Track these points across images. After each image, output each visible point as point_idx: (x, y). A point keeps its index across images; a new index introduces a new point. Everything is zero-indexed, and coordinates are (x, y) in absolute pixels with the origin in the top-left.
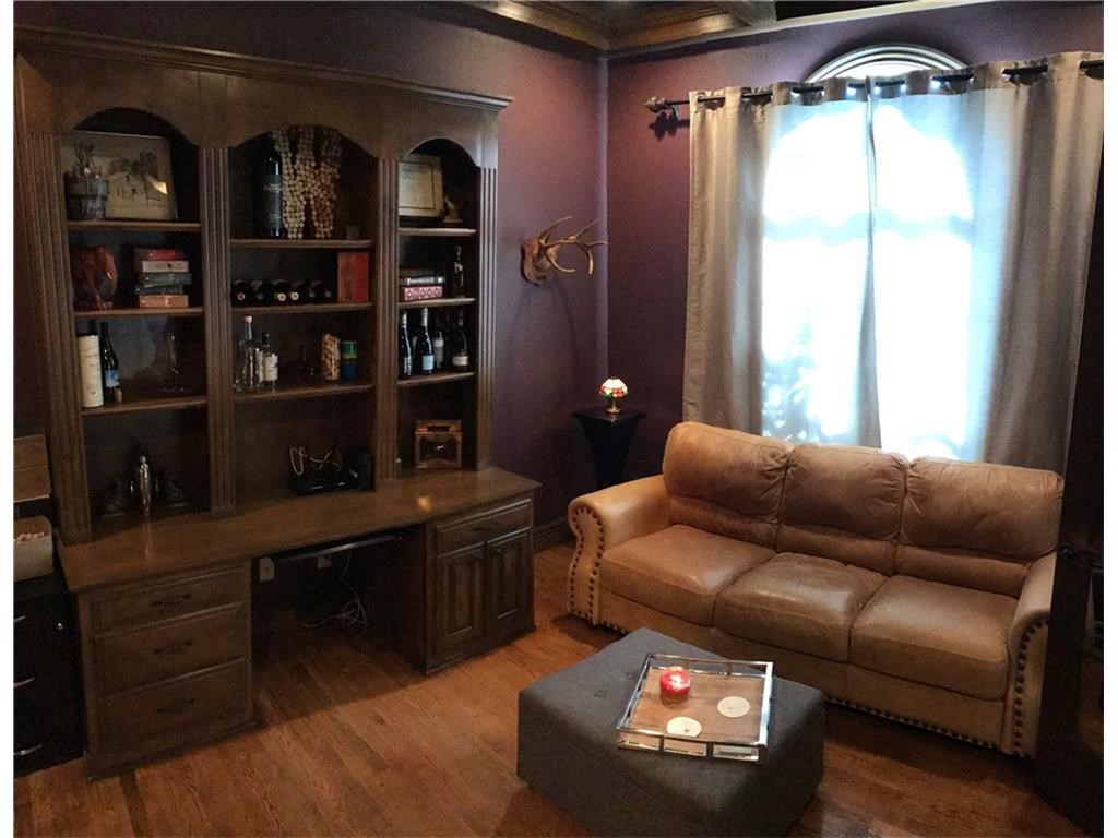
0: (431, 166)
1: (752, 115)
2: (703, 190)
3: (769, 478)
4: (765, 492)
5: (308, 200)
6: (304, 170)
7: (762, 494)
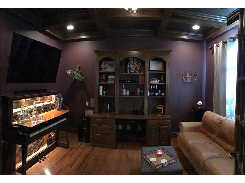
0: (161, 62)
1: (225, 46)
2: (217, 63)
3: (216, 125)
4: (215, 128)
5: (135, 68)
6: (135, 64)
7: (214, 128)
